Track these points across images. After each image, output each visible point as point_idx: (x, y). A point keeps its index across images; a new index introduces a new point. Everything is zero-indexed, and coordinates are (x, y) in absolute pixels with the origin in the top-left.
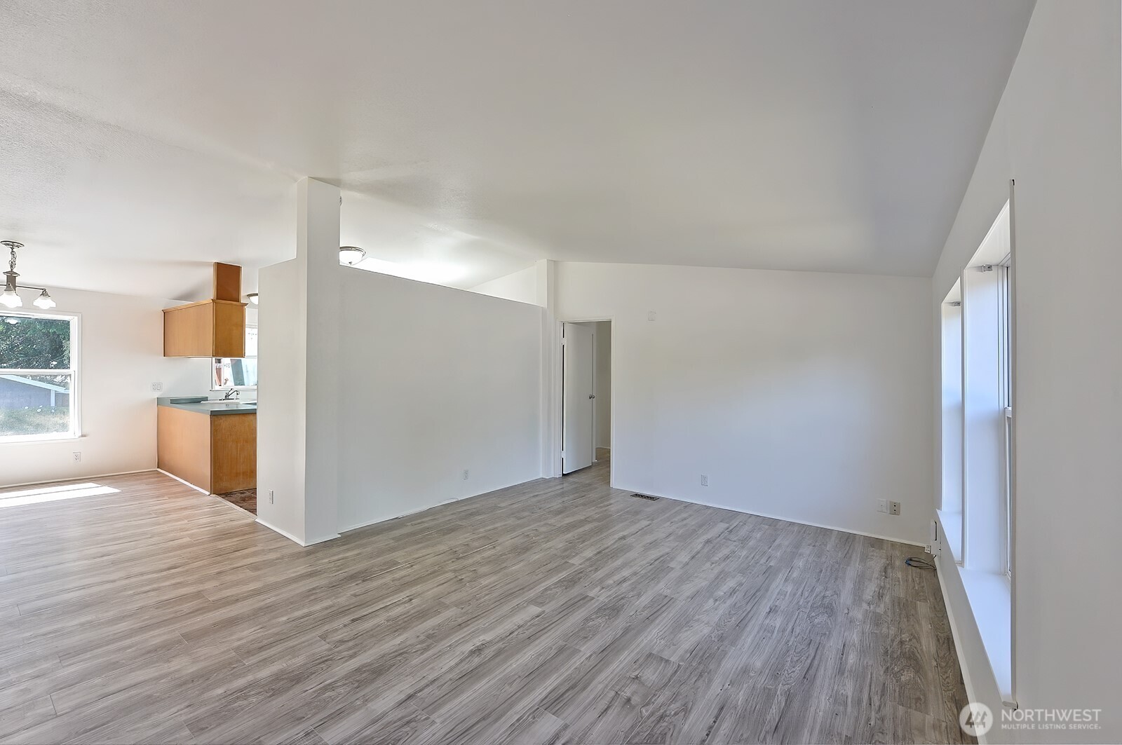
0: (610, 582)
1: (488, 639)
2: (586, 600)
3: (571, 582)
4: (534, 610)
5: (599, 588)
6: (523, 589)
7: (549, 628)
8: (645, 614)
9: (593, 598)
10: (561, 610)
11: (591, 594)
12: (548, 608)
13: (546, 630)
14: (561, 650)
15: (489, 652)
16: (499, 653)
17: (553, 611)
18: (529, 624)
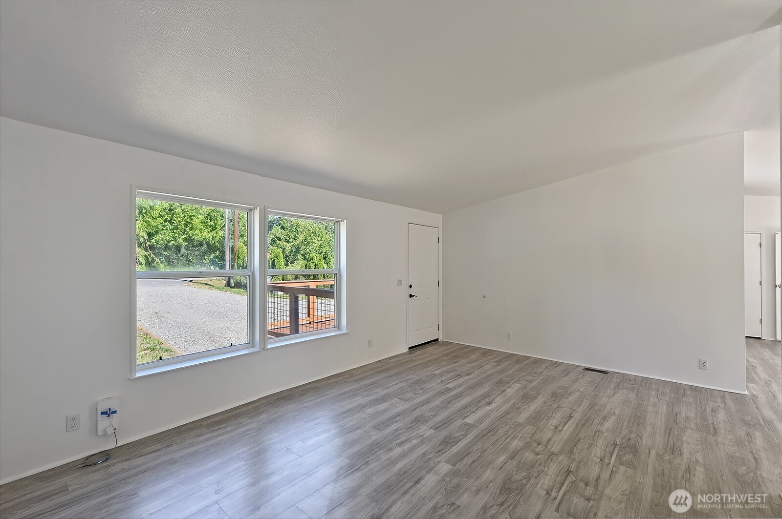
0: (414, 442)
1: (487, 407)
2: (435, 427)
3: (448, 442)
4: (469, 420)
5: (425, 436)
6: (484, 436)
7: (457, 411)
8: (399, 418)
9: (431, 428)
10: (452, 420)
11: (432, 431)
12: (460, 422)
13: (459, 410)
14: (449, 403)
15: (483, 403)
16: (479, 402)
17: (456, 420)
18: (469, 413)
